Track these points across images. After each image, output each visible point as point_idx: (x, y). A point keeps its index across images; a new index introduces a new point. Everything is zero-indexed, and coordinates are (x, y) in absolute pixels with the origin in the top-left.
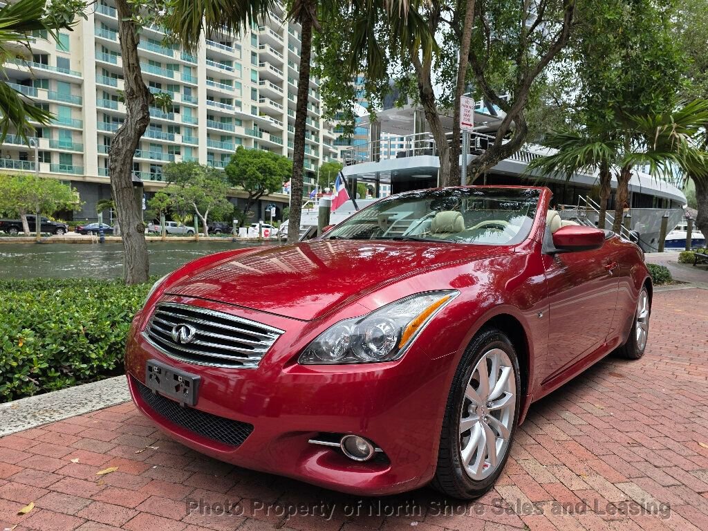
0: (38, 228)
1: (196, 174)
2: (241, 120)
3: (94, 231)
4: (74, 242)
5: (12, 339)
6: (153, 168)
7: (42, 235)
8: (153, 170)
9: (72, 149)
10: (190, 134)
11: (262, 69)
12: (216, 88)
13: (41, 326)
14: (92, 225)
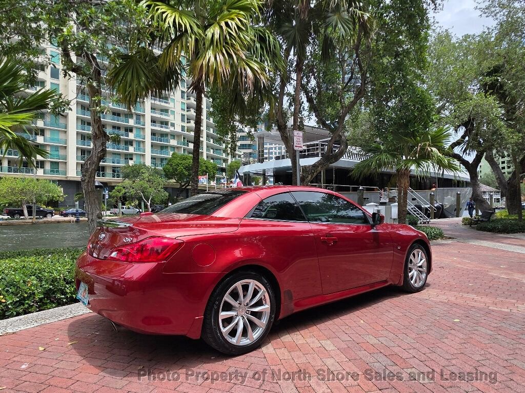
0: (34, 213)
1: (143, 173)
2: (174, 135)
3: (73, 214)
4: (59, 222)
5: (24, 282)
6: (114, 170)
7: (37, 219)
8: (114, 171)
9: (59, 159)
10: (139, 146)
11: (189, 101)
12: (157, 115)
13: (39, 275)
14: (71, 210)
